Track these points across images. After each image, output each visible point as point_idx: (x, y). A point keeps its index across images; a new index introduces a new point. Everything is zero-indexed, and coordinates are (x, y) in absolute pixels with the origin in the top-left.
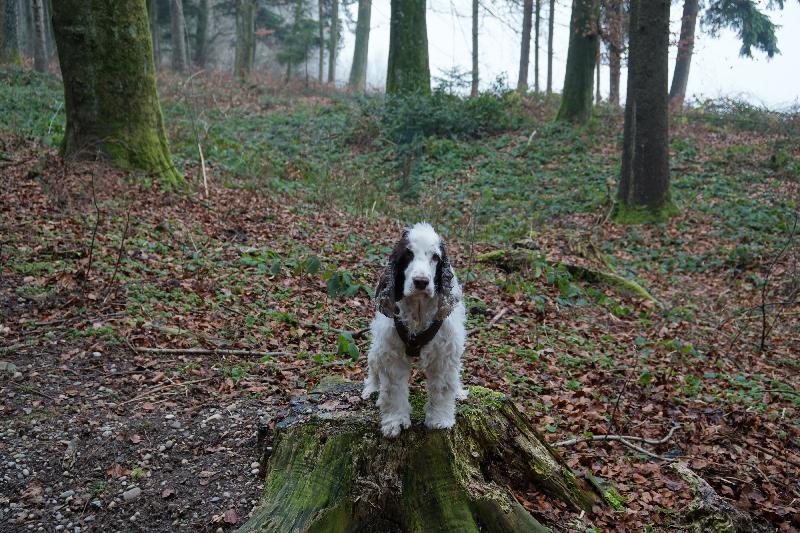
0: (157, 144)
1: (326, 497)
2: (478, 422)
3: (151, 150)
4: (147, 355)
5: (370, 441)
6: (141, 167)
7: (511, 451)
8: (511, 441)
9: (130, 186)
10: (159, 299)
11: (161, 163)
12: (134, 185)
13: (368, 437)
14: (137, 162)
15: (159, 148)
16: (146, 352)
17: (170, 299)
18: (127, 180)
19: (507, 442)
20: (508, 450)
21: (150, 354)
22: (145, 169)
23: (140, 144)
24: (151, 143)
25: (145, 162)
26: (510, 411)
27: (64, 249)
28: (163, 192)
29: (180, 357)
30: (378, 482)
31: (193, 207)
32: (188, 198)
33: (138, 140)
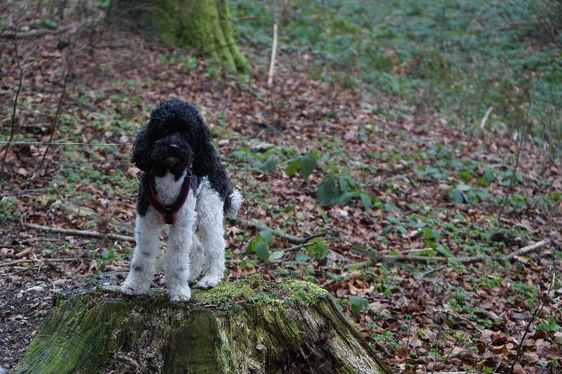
0: (213, 17)
1: (73, 366)
2: (274, 314)
3: (205, 24)
4: (34, 232)
5: (137, 315)
6: (190, 43)
7: (319, 355)
8: (322, 343)
9: (170, 65)
10: (94, 180)
11: (217, 41)
12: (176, 64)
13: (137, 311)
14: (186, 38)
15: (216, 22)
16: (34, 228)
17: (105, 182)
18: (168, 58)
19: (317, 344)
20: (316, 353)
21: (38, 231)
22: (195, 46)
23: (192, 15)
24: (205, 15)
25: (196, 39)
26: (328, 309)
27: (30, 123)
28: (207, 75)
29: (68, 238)
30: (137, 359)
31: (240, 96)
32: (238, 85)
33: (190, 11)
